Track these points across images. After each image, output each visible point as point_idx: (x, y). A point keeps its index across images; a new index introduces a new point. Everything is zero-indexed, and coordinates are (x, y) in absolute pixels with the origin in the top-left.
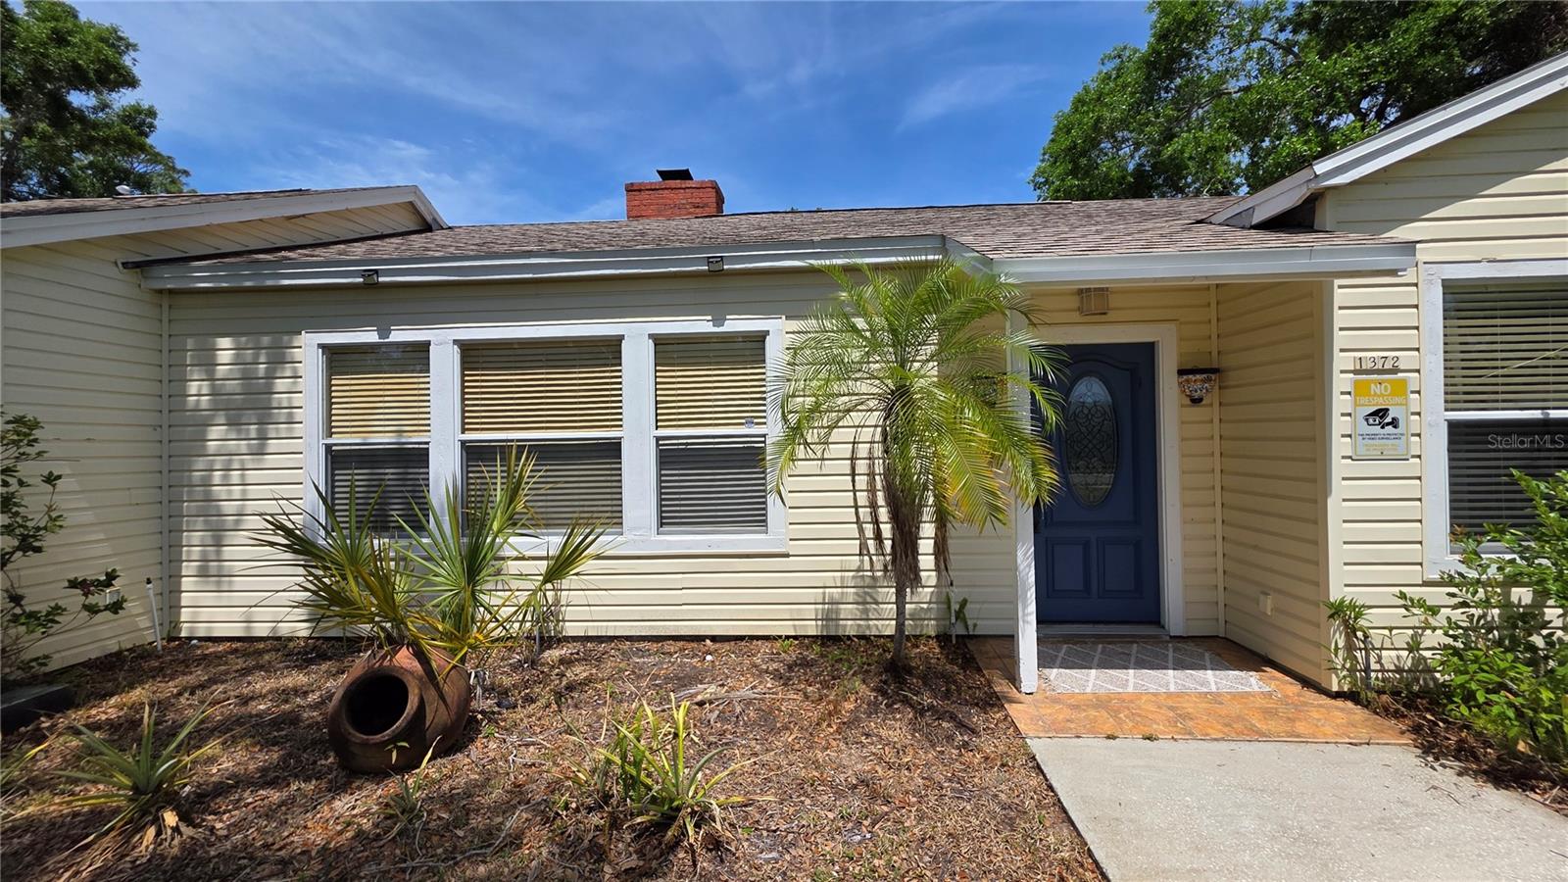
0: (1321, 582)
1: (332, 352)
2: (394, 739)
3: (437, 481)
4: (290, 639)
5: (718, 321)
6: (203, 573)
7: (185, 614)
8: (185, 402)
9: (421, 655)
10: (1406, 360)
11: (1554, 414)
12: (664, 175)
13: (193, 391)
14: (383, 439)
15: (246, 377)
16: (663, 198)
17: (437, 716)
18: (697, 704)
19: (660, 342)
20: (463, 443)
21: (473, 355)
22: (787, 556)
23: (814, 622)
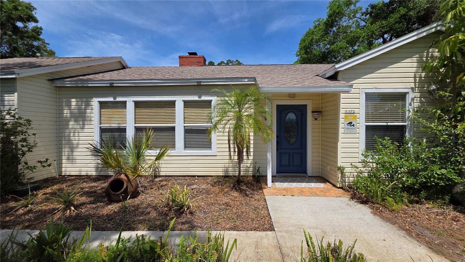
0: (336, 162)
1: (101, 103)
2: (121, 194)
3: (129, 136)
4: (91, 176)
5: (200, 97)
6: (68, 159)
7: (63, 169)
8: (63, 115)
9: (126, 176)
10: (356, 111)
11: (389, 124)
12: (190, 54)
13: (65, 112)
14: (114, 125)
15: (79, 109)
16: (189, 60)
17: (130, 189)
18: (191, 189)
19: (185, 102)
20: (135, 127)
21: (138, 104)
22: (216, 156)
23: (222, 172)
